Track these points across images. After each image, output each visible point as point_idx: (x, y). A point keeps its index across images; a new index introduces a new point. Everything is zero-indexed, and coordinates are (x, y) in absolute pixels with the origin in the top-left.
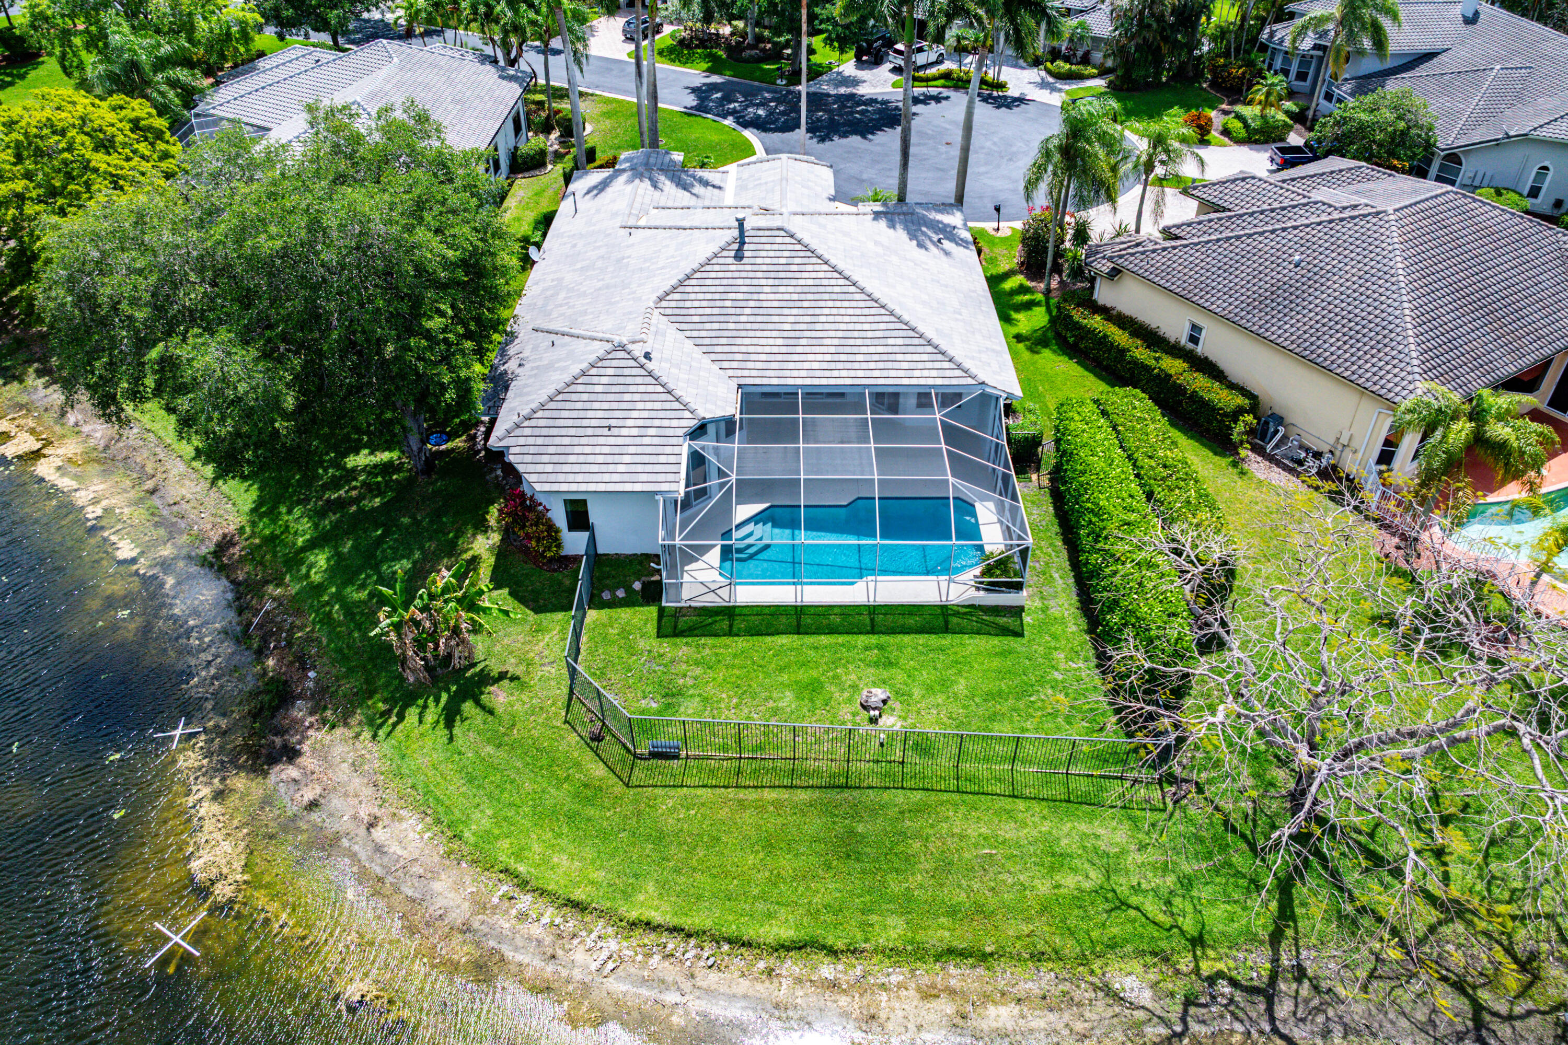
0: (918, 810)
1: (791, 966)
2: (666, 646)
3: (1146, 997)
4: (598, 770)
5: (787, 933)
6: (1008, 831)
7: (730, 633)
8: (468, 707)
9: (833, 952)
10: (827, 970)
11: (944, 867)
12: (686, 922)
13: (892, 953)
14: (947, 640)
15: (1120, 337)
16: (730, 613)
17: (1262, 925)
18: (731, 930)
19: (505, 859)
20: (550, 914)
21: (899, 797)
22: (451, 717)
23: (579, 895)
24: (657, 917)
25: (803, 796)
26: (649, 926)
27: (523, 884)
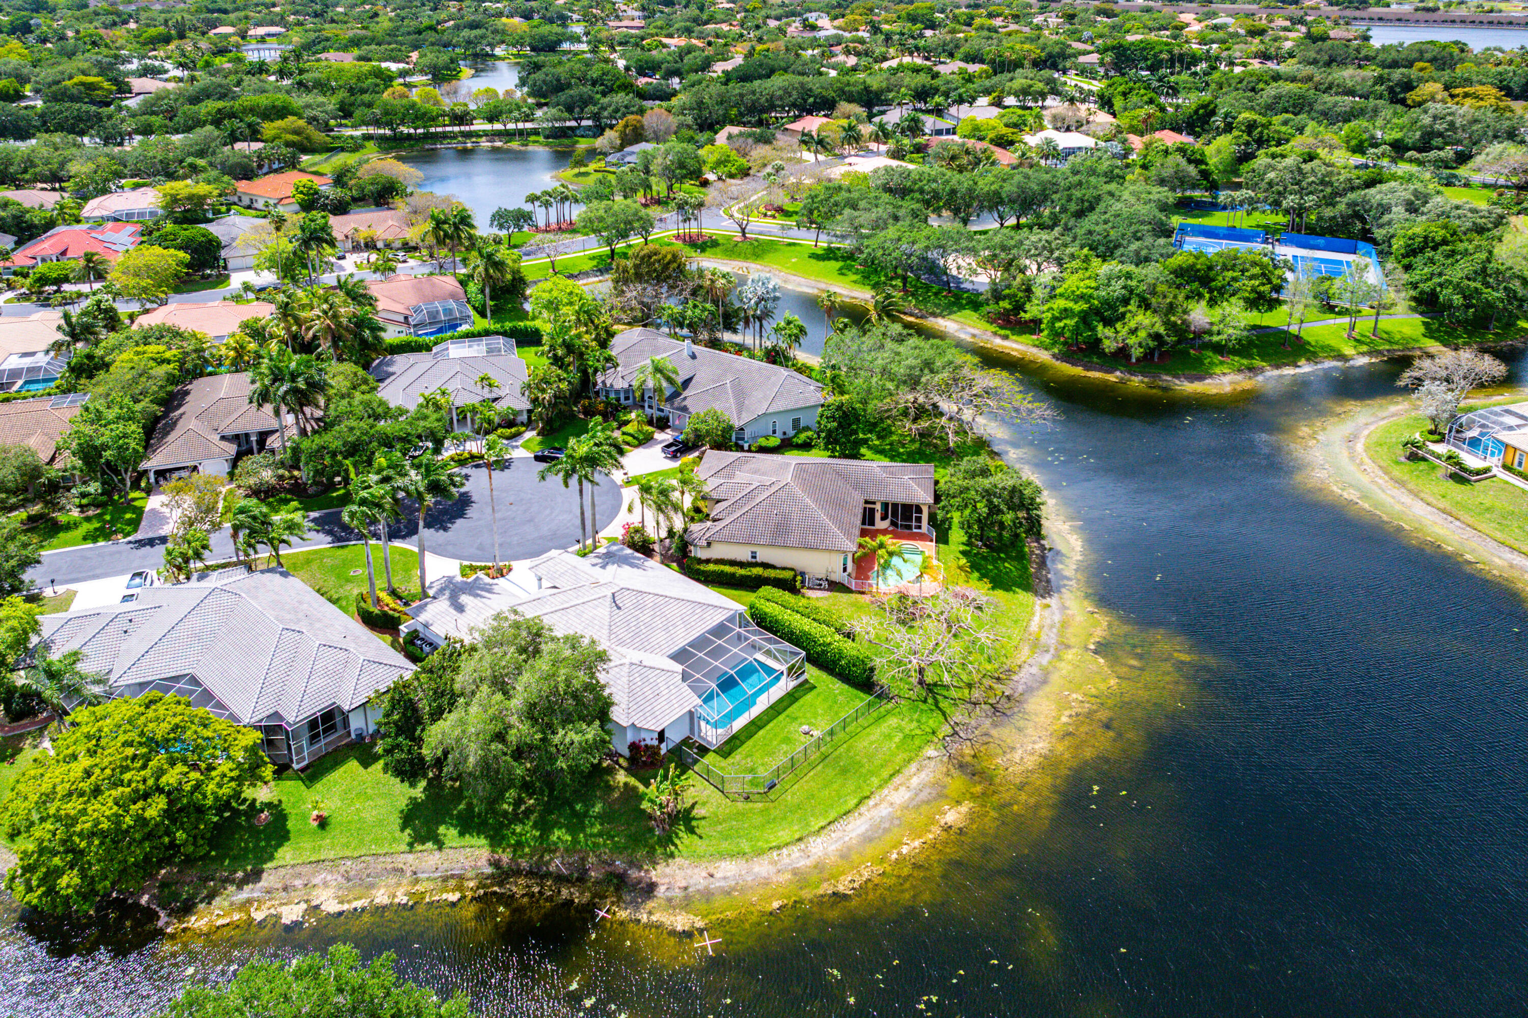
0: (848, 750)
1: (863, 809)
2: (730, 760)
3: (936, 754)
4: (760, 805)
5: (855, 801)
6: (873, 738)
7: (743, 743)
8: (694, 823)
9: (868, 797)
10: (871, 802)
11: (870, 758)
12: (831, 819)
13: (880, 786)
14: (801, 701)
15: (727, 569)
16: (734, 738)
17: (941, 718)
18: (842, 811)
19: (766, 846)
20: (795, 849)
21: (841, 750)
22: (691, 830)
23: (797, 836)
24: (823, 823)
25: (819, 768)
26: (823, 828)
27: (778, 848)
